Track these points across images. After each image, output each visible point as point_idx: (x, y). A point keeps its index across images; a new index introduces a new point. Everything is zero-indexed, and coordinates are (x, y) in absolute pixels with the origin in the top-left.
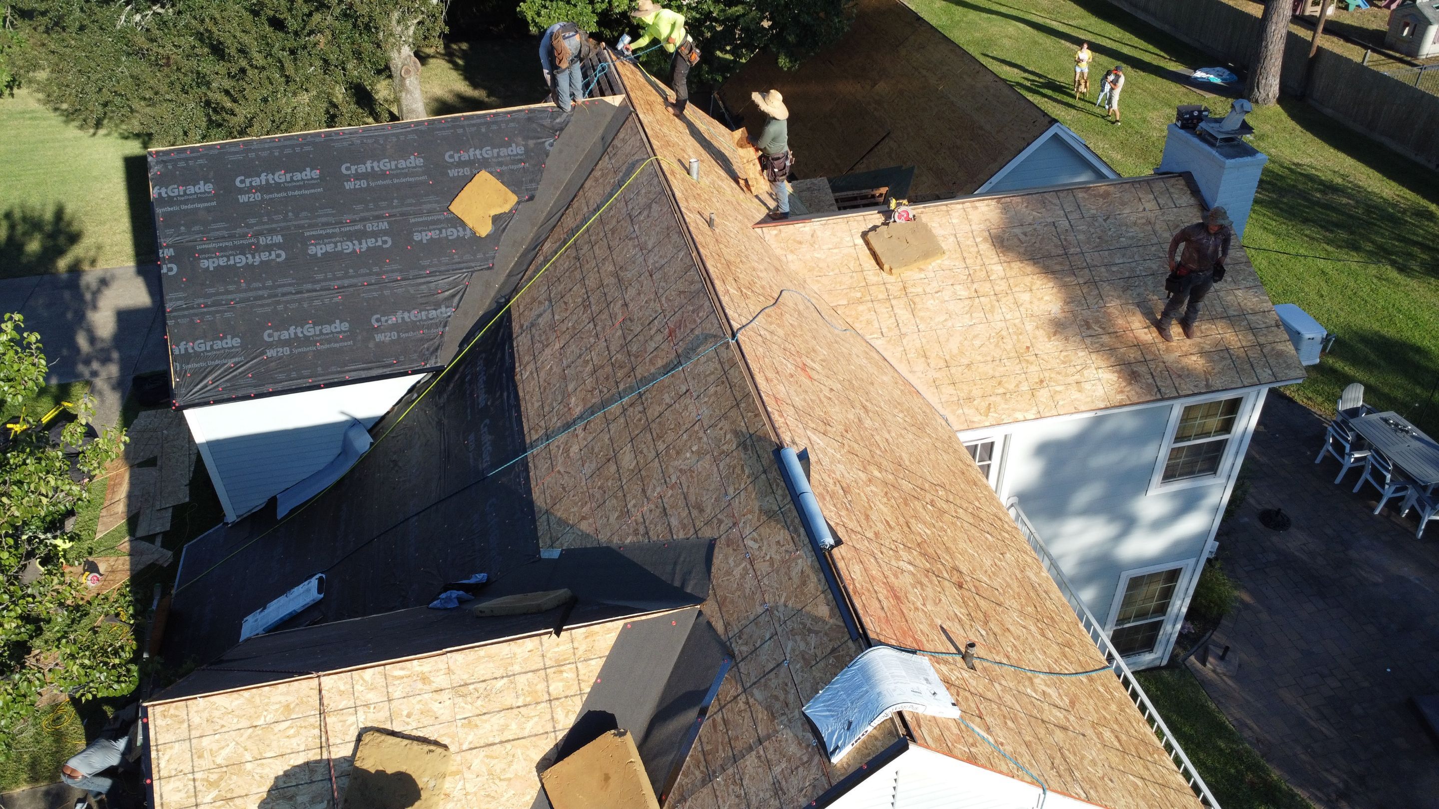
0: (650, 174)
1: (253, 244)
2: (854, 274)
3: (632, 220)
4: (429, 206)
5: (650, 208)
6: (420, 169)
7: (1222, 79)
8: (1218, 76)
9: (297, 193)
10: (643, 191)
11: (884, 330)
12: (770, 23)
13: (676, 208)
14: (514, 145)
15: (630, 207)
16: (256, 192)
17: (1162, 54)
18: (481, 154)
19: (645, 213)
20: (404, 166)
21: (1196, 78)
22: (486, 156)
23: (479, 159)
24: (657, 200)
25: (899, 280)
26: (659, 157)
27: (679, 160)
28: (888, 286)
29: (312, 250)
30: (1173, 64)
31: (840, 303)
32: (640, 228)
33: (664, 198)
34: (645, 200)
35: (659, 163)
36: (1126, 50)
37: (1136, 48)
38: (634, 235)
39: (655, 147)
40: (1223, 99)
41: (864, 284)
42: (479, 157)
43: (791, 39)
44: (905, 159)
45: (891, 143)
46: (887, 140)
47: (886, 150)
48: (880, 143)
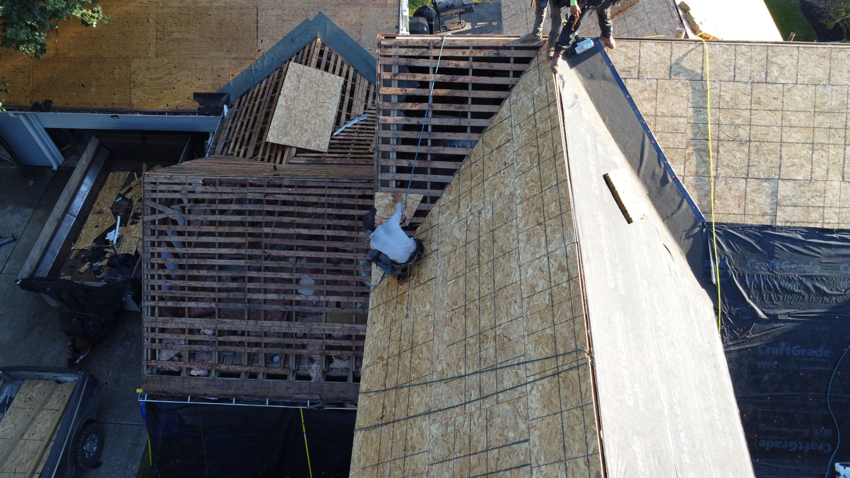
3: (766, 82)
5: (774, 63)
10: (741, 62)
15: (745, 79)
19: (774, 68)
32: (786, 78)
34: (754, 65)
38: (789, 86)
44: (303, 13)
45: (271, 12)
46: (263, 13)
47: (274, 19)
48: (259, 18)
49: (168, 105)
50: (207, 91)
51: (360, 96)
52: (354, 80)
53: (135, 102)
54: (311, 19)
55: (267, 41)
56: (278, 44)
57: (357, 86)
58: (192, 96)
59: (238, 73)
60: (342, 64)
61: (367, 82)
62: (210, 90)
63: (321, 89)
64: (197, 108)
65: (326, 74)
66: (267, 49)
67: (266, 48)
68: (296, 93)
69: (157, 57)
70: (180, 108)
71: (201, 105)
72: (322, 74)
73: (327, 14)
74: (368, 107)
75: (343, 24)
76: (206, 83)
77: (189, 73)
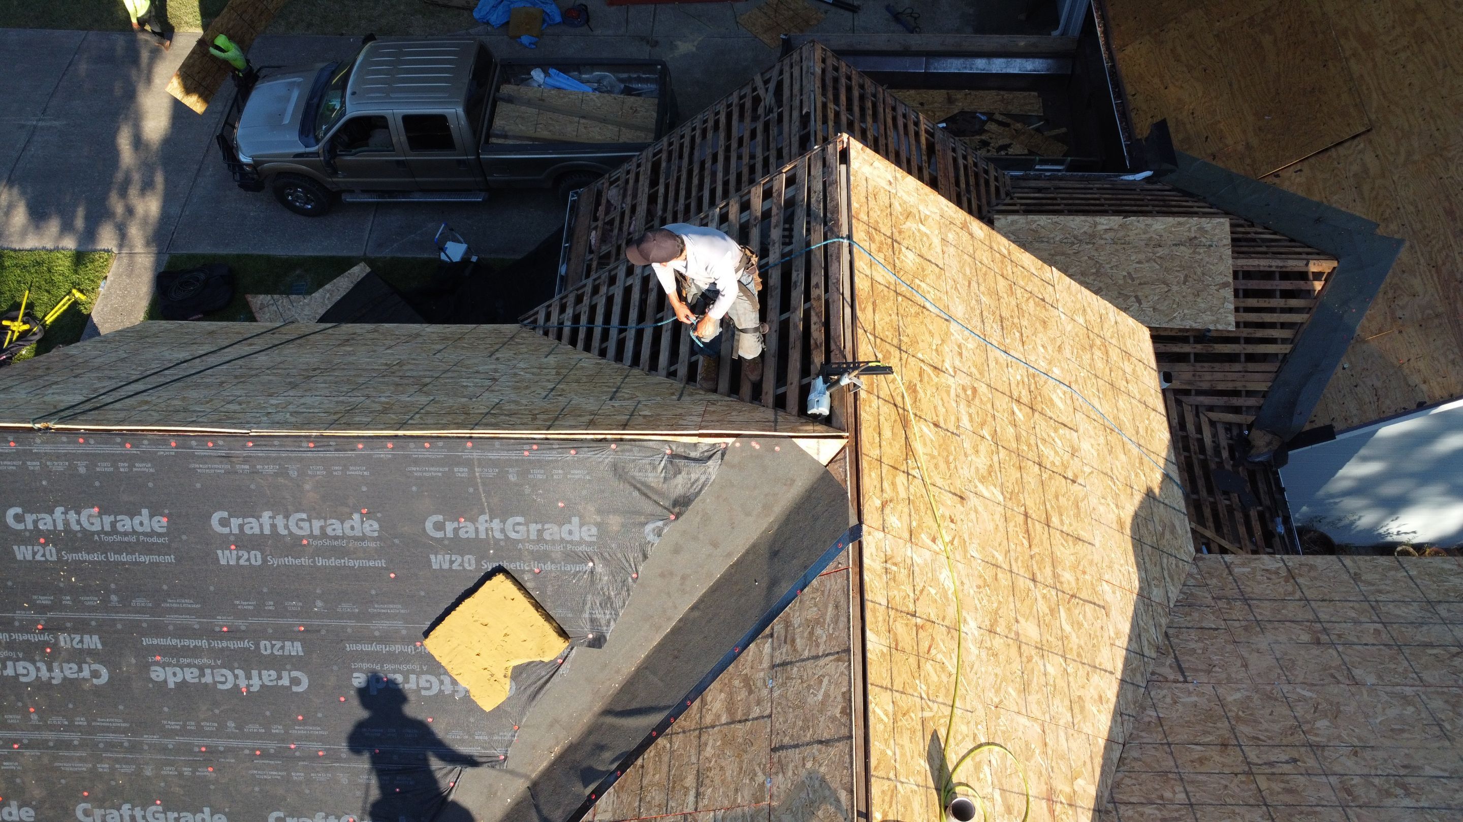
1: (46, 644)
4: (384, 625)
6: (372, 545)
9: (124, 558)
14: (575, 520)
16: (46, 544)
18: (503, 531)
20: (339, 533)
22: (513, 535)
23: (497, 541)
29: (158, 674)
42: (498, 535)
44: (1388, 211)
45: (1369, 158)
46: (1362, 145)
47: (1355, 168)
48: (1347, 145)
49: (1134, 95)
50: (1173, 135)
51: (1208, 376)
52: (1251, 358)
53: (1129, 50)
54: (1380, 231)
55: (1300, 179)
56: (1303, 199)
57: (1237, 367)
58: (1159, 119)
59: (1221, 165)
60: (1283, 325)
61: (1263, 387)
62: (1176, 139)
63: (1175, 288)
64: (1139, 137)
65: (1229, 293)
66: (1286, 186)
67: (1287, 183)
68: (1143, 243)
69: (1217, 36)
70: (1133, 115)
71: (1147, 139)
72: (1225, 285)
73: (1403, 254)
74: (1184, 399)
75: (1390, 294)
76: (1188, 126)
77: (1200, 95)
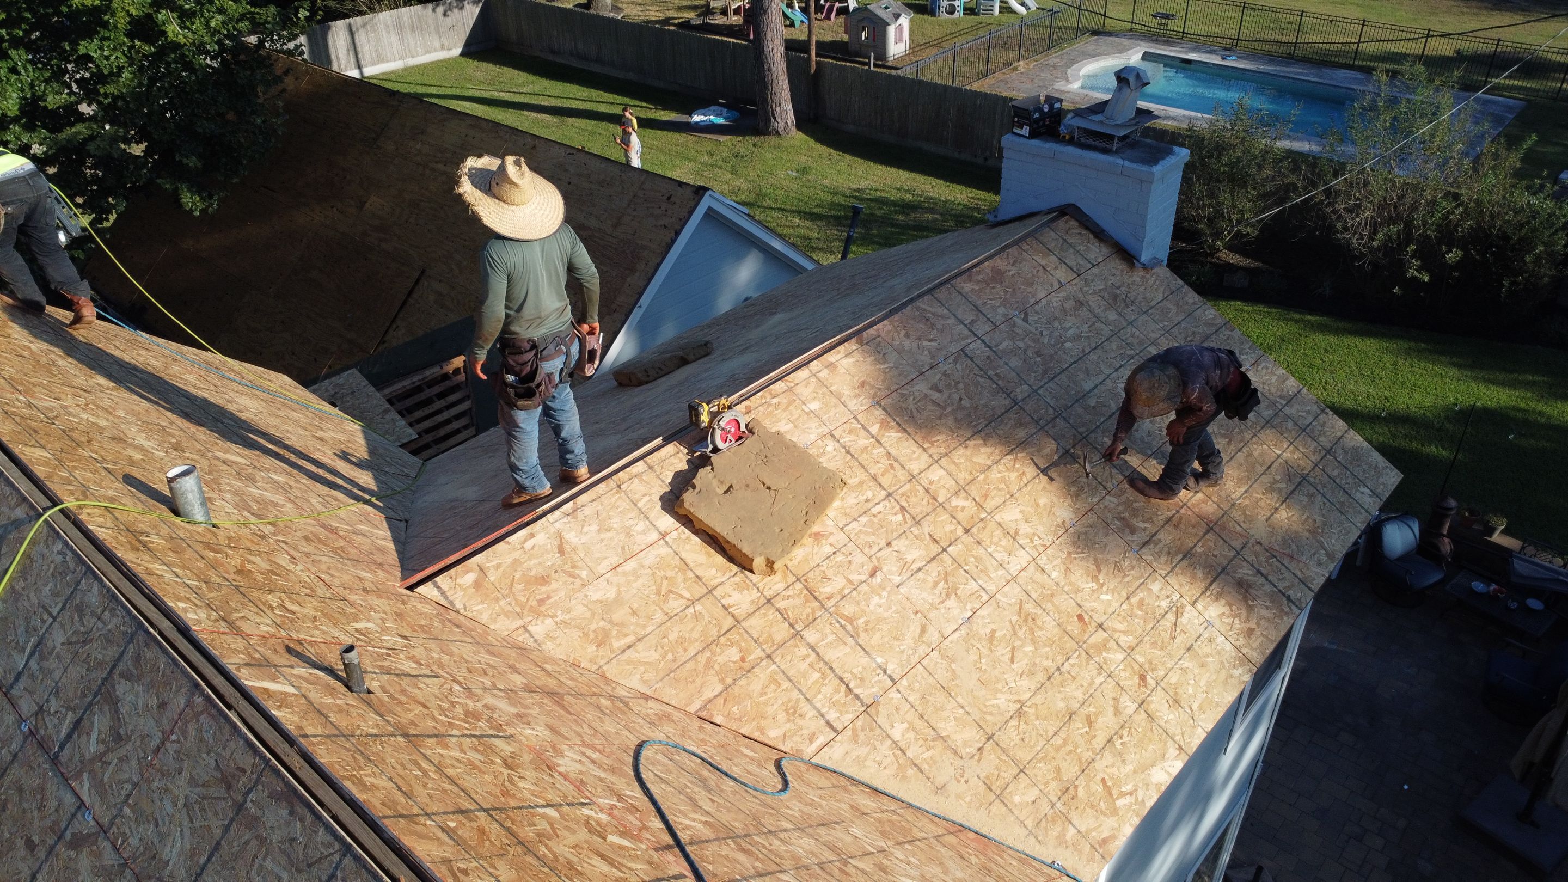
0: (61, 572)
2: (698, 607)
3: (54, 760)
5: (113, 702)
7: (724, 118)
8: (717, 115)
10: (58, 638)
11: (832, 716)
12: (143, 146)
13: (219, 681)
15: (27, 707)
17: (644, 104)
19: (100, 723)
21: (697, 123)
24: (127, 664)
25: (791, 579)
26: (70, 503)
27: (129, 480)
28: (781, 604)
30: (662, 113)
31: (708, 694)
32: (99, 788)
33: (150, 654)
34: (75, 672)
35: (78, 525)
36: (603, 108)
37: (612, 103)
38: (86, 823)
39: (40, 471)
40: (740, 138)
41: (729, 622)
43: (192, 162)
45: (436, 286)
46: (425, 283)
47: (432, 298)
48: (415, 290)
55: (401, 332)
56: (412, 341)
60: (457, 417)
66: (394, 343)
72: (386, 411)
